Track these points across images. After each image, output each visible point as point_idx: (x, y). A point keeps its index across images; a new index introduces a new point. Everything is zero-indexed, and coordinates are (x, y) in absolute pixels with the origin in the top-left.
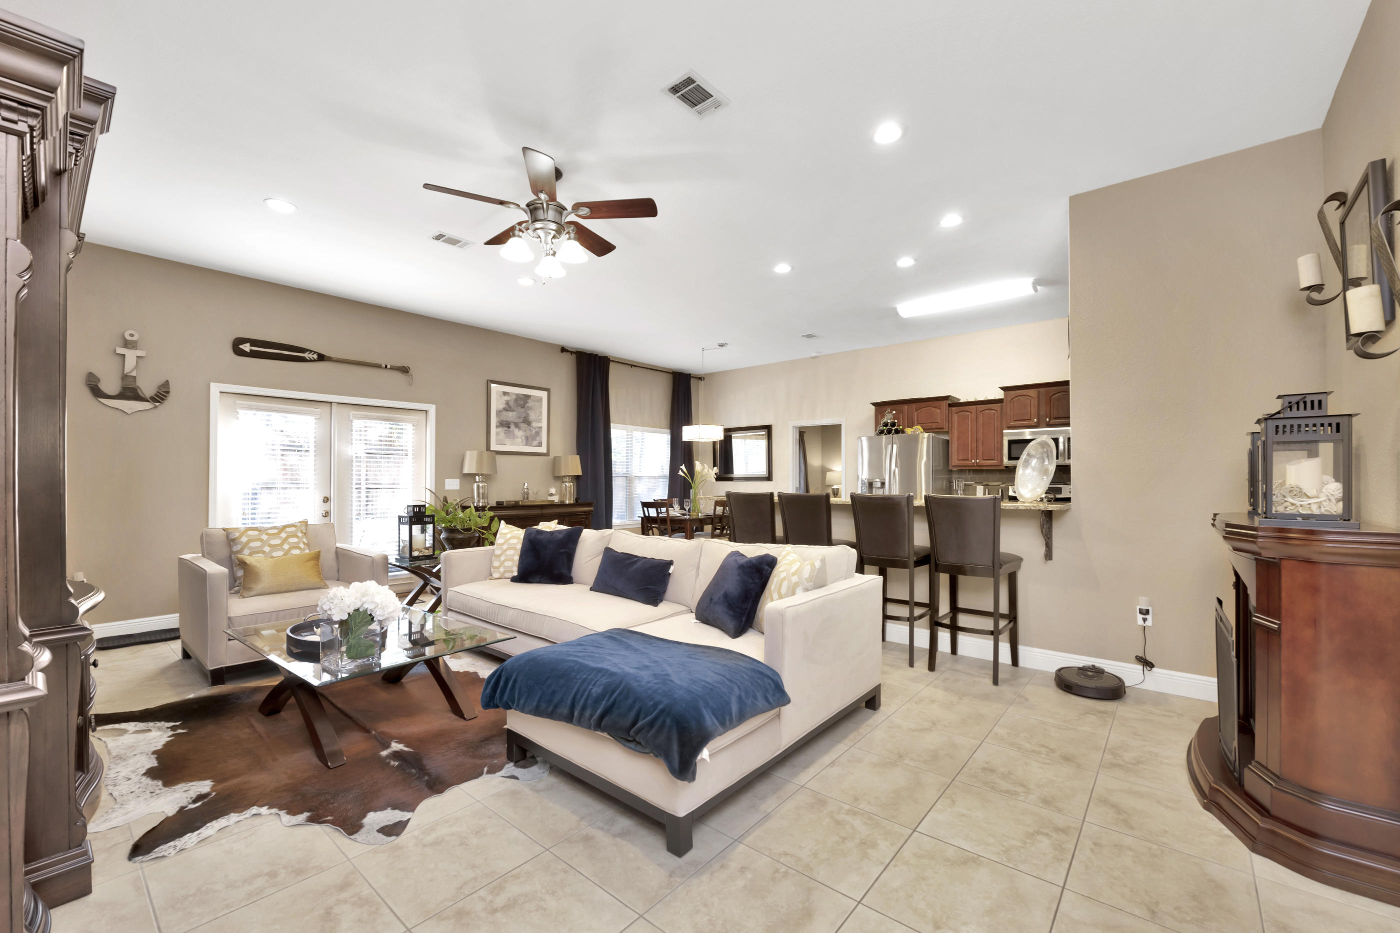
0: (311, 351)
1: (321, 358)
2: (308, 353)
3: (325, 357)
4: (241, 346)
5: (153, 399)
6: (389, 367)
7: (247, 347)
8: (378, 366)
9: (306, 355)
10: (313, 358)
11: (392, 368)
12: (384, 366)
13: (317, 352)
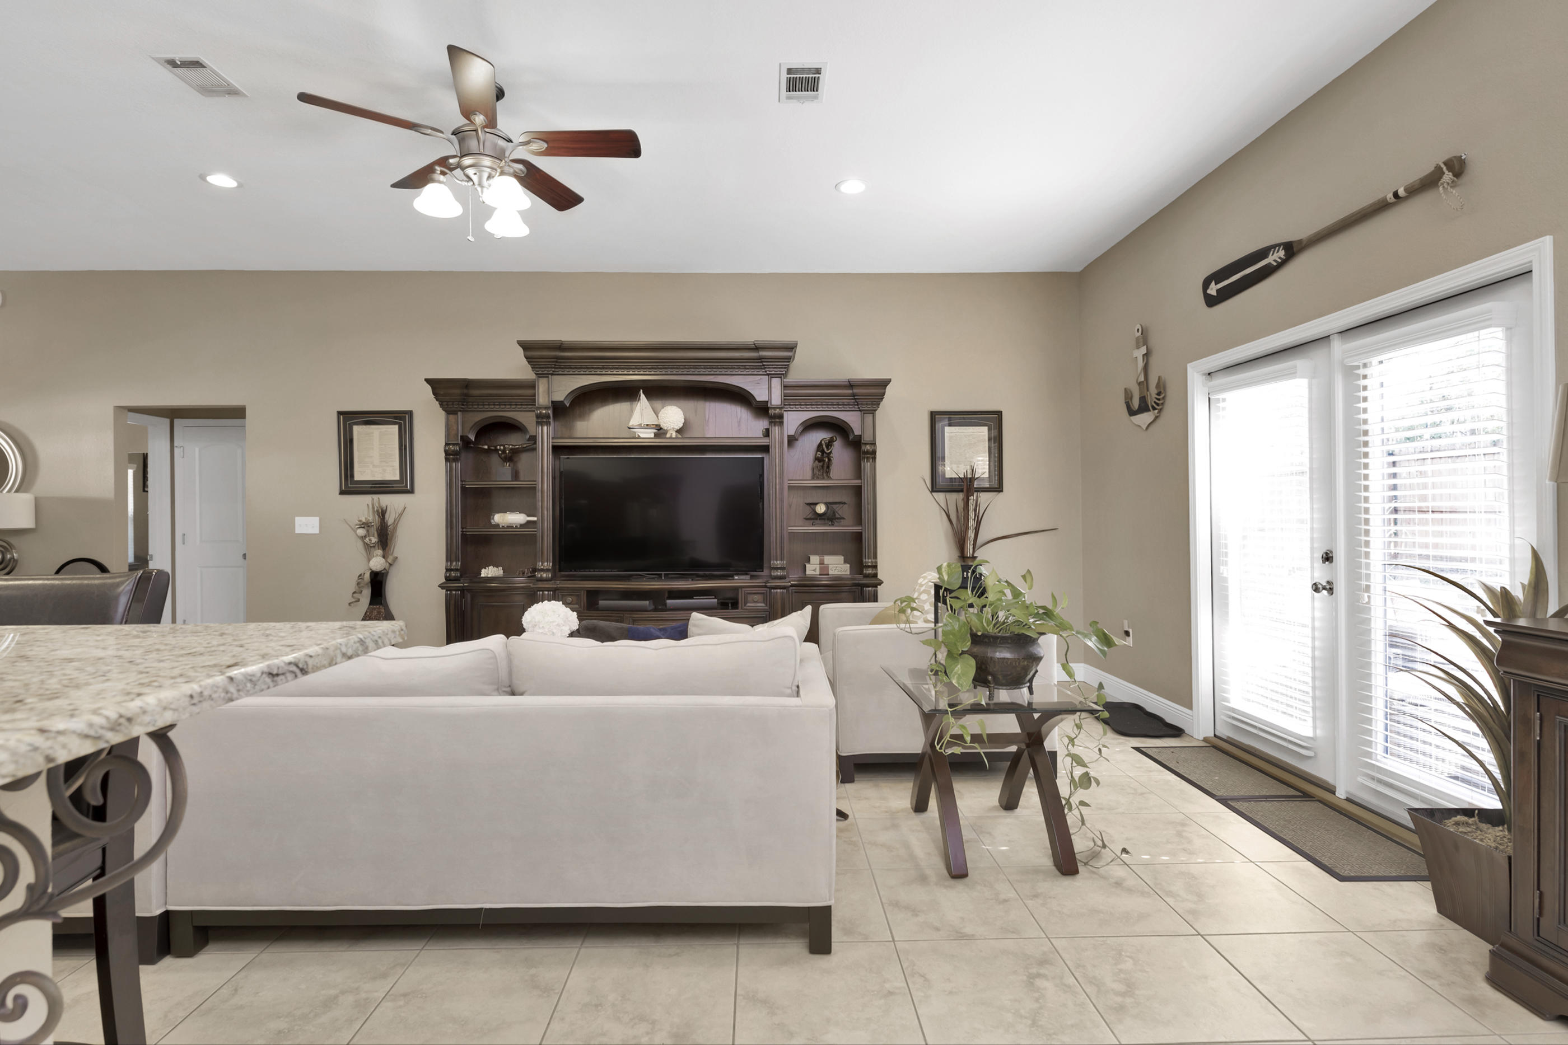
0: (1274, 247)
1: (1292, 250)
2: (1272, 252)
3: (1294, 245)
4: (1209, 291)
5: (1154, 409)
6: (1401, 192)
7: (1213, 290)
8: (1381, 207)
9: (1272, 259)
10: (1280, 258)
11: (1415, 190)
12: (1390, 197)
13: (1279, 245)
